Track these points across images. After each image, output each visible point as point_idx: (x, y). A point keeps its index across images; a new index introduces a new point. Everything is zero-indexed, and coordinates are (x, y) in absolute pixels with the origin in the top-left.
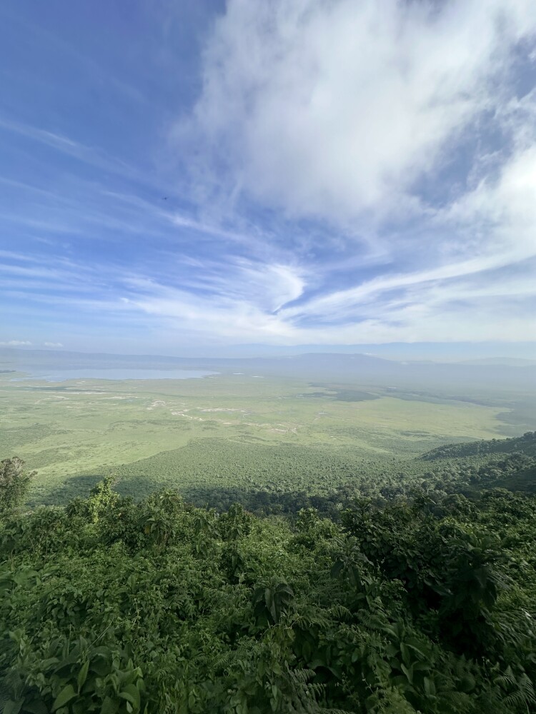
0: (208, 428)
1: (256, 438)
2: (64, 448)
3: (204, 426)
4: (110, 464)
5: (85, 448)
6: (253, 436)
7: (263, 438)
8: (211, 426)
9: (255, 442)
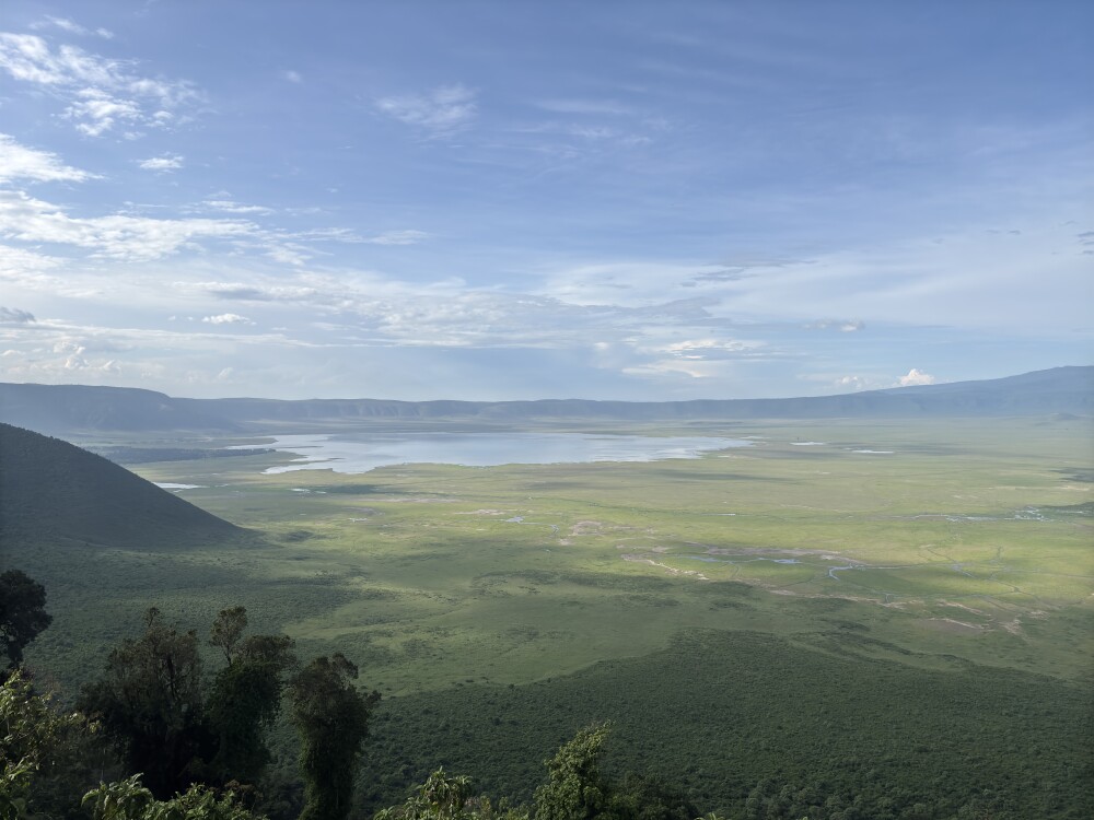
0: (725, 605)
1: (877, 643)
2: (382, 634)
3: (711, 597)
4: (480, 682)
5: (424, 637)
6: (867, 636)
7: (902, 645)
8: (732, 599)
9: (881, 654)
